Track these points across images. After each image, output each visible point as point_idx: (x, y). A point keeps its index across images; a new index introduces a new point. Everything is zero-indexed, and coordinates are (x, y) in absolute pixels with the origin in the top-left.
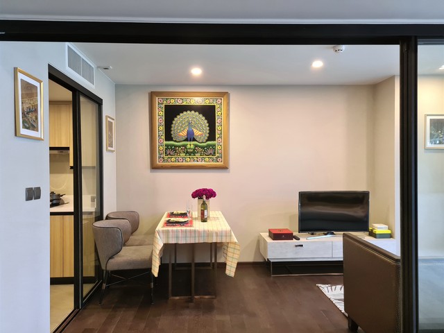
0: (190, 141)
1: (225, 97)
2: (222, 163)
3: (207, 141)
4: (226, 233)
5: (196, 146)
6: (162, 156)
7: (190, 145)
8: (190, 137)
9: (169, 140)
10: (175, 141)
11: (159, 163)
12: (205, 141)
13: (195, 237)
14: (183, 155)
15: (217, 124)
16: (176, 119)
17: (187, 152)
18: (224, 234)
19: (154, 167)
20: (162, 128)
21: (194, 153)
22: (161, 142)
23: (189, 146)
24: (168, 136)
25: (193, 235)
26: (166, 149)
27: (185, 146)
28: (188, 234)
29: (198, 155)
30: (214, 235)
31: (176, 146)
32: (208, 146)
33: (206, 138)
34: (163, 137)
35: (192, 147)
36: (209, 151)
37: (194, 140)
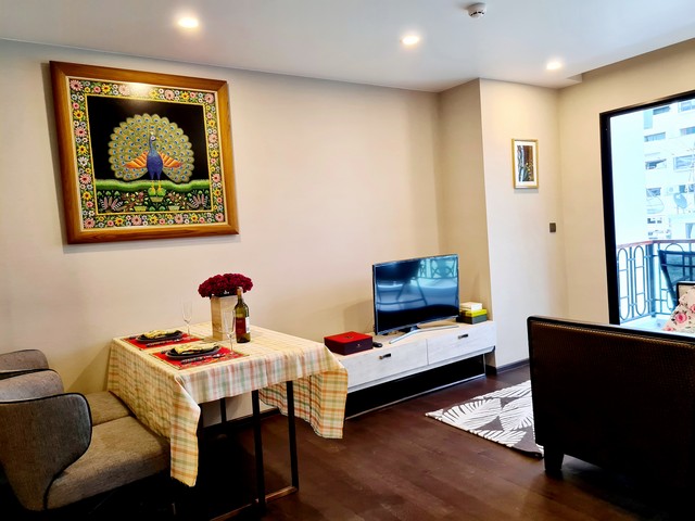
0: (156, 179)
1: (222, 88)
2: (226, 223)
3: (191, 179)
4: (319, 355)
5: (169, 190)
6: (91, 213)
7: (156, 188)
8: (155, 171)
9: (105, 178)
10: (121, 180)
11: (84, 228)
12: (186, 179)
13: (262, 375)
14: (140, 209)
15: (208, 145)
16: (117, 130)
17: (151, 204)
18: (315, 357)
19: (72, 238)
20: (87, 149)
21: (165, 204)
22: (84, 180)
23: (152, 192)
24: (103, 169)
25: (256, 371)
26: (100, 197)
27: (145, 190)
28: (247, 372)
29: (174, 209)
30: (298, 363)
31: (123, 191)
32: (195, 190)
33: (190, 174)
34: (92, 171)
35: (162, 192)
36: (197, 199)
37: (164, 177)
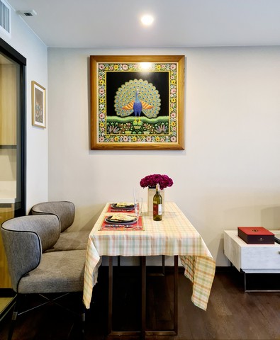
0: (138, 116)
1: (181, 61)
2: (177, 143)
3: (158, 115)
4: (194, 242)
5: (145, 122)
6: (103, 134)
7: (138, 121)
8: (138, 112)
9: (111, 115)
10: (119, 116)
11: (98, 142)
12: (155, 116)
13: (147, 247)
14: (128, 133)
15: (170, 95)
17: (134, 130)
18: (190, 243)
19: (94, 147)
20: (104, 100)
21: (142, 130)
22: (102, 117)
23: (135, 123)
24: (111, 111)
25: (144, 243)
26: (108, 125)
27: (131, 122)
28: (137, 243)
29: (147, 133)
30: (176, 244)
31: (120, 123)
32: (159, 123)
33: (158, 113)
34: (105, 111)
35: (140, 123)
36: (159, 128)
37: (142, 115)
